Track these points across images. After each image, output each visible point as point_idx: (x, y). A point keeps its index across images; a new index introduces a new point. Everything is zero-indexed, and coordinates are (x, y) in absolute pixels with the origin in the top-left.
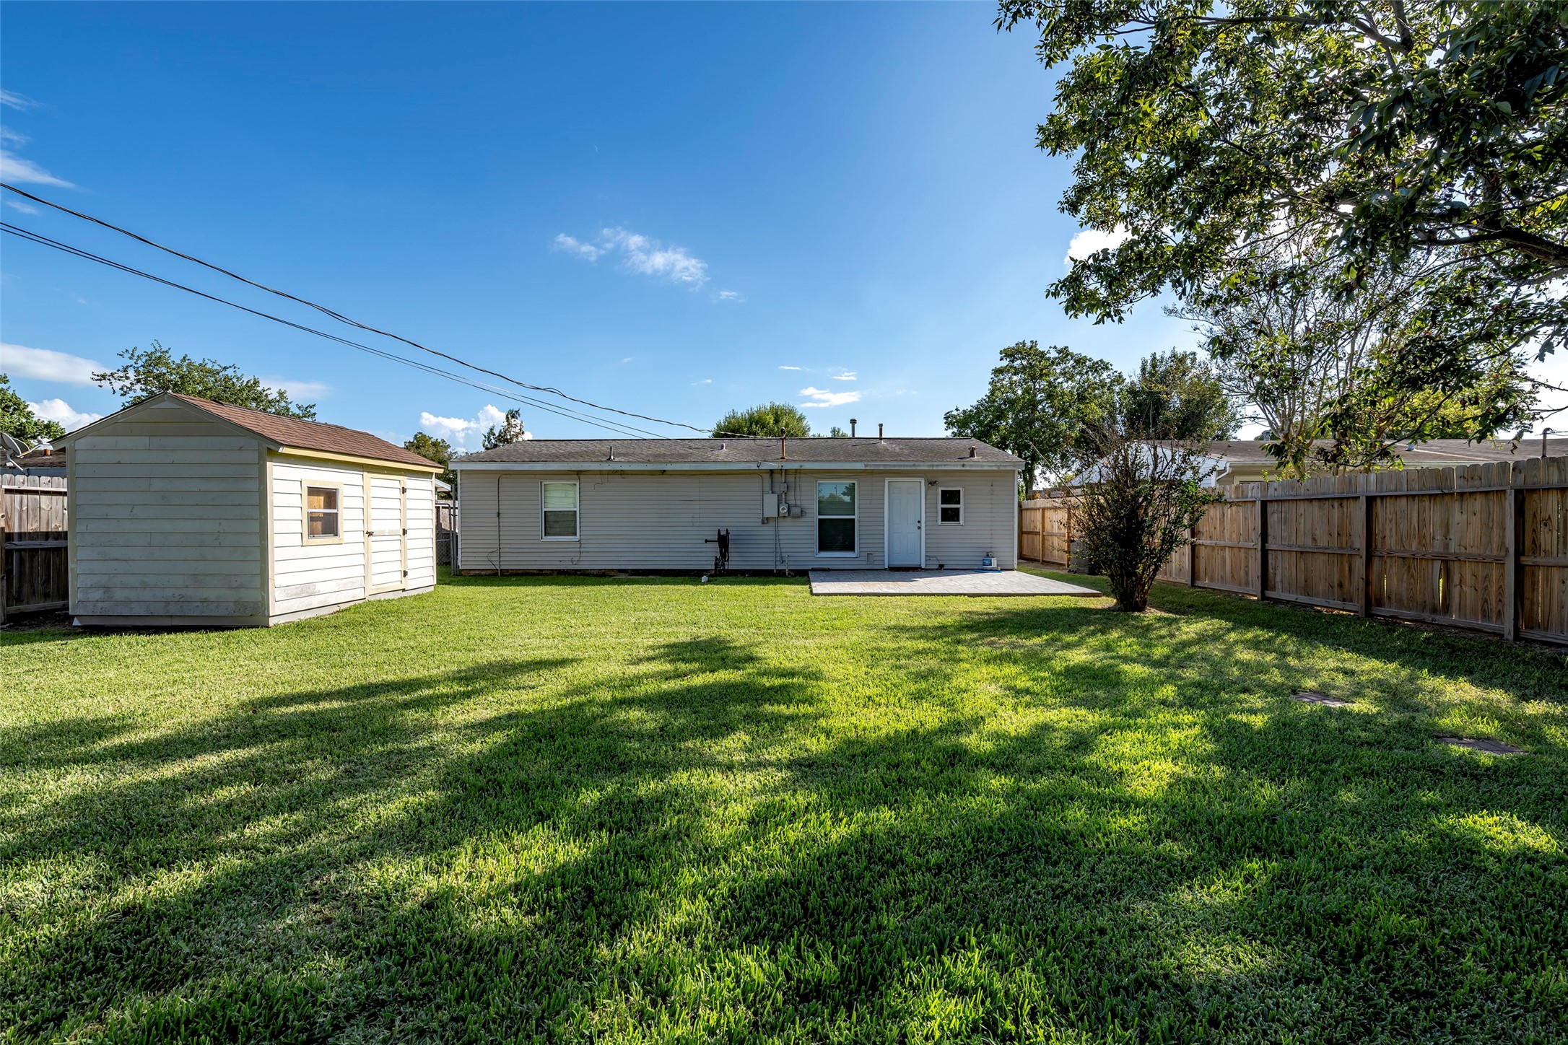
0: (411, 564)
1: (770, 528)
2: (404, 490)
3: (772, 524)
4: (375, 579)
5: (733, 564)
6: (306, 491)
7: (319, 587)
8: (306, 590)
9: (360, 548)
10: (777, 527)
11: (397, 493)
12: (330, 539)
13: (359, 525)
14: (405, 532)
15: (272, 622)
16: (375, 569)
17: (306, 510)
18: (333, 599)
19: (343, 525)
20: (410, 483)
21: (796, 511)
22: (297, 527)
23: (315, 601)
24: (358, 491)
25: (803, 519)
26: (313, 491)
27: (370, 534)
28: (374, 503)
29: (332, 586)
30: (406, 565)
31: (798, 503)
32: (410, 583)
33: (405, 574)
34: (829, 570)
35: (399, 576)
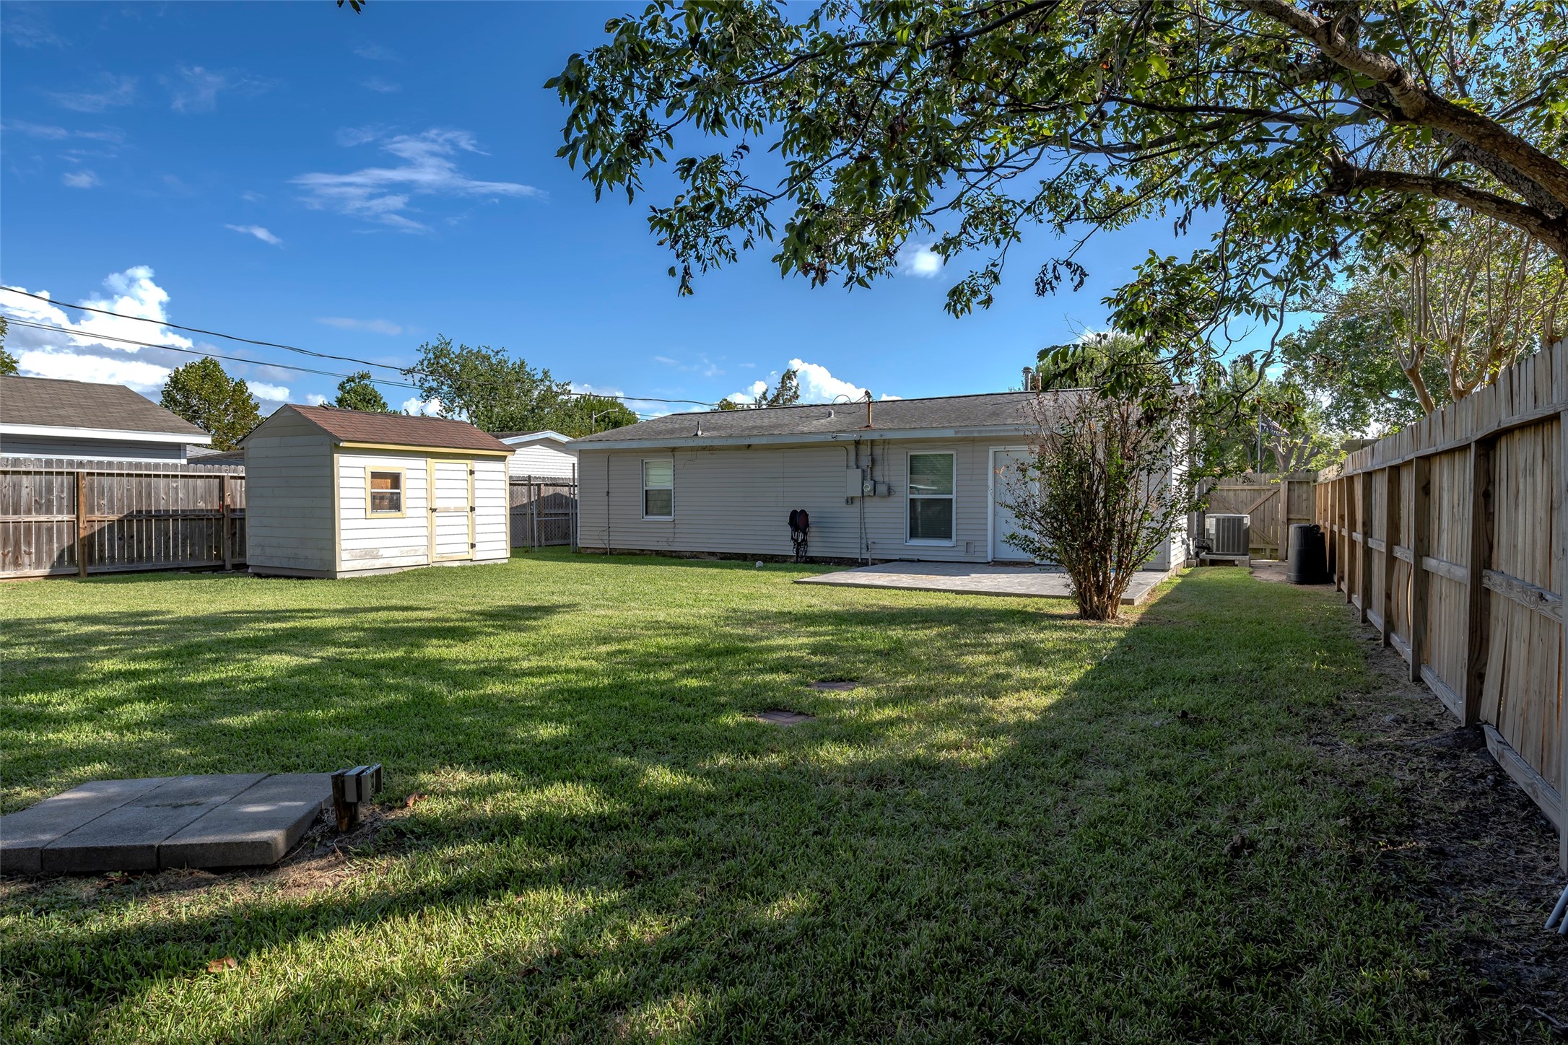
0: (478, 538)
1: (855, 508)
2: (472, 472)
3: (857, 504)
4: (440, 549)
5: (814, 550)
6: (369, 475)
7: (382, 552)
8: (371, 554)
9: (424, 522)
10: (862, 508)
11: (465, 475)
12: (394, 514)
13: (423, 503)
14: (472, 509)
15: (339, 576)
16: (439, 540)
17: (369, 490)
18: (395, 563)
19: (405, 502)
20: (478, 465)
21: (882, 489)
22: (361, 504)
23: (378, 563)
24: (422, 474)
25: (891, 499)
26: (375, 475)
27: (433, 510)
28: (439, 484)
29: (395, 552)
30: (473, 538)
31: (886, 479)
32: (479, 555)
33: (473, 546)
34: (919, 561)
35: (466, 547)
